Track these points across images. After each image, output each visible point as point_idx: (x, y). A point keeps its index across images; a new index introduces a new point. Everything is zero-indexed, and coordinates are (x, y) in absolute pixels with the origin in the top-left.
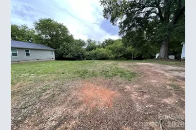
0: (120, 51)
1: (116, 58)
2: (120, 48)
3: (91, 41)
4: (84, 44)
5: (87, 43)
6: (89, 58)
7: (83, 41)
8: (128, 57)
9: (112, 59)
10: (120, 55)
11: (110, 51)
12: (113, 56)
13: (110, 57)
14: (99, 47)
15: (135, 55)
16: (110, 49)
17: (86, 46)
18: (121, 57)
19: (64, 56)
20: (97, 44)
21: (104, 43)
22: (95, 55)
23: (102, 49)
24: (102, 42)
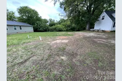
0: (69, 26)
1: (67, 31)
2: (69, 25)
3: (51, 20)
4: (48, 22)
5: (49, 21)
6: (52, 30)
7: (46, 20)
8: (73, 30)
9: (65, 31)
10: (69, 29)
11: (63, 26)
12: (65, 29)
13: (64, 30)
14: (57, 24)
15: (77, 28)
16: (63, 25)
17: (49, 23)
18: (69, 30)
19: (38, 30)
20: (56, 22)
21: (59, 21)
22: (55, 28)
23: (59, 25)
24: (58, 21)
